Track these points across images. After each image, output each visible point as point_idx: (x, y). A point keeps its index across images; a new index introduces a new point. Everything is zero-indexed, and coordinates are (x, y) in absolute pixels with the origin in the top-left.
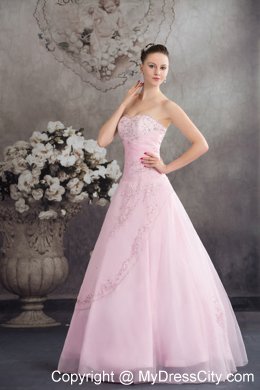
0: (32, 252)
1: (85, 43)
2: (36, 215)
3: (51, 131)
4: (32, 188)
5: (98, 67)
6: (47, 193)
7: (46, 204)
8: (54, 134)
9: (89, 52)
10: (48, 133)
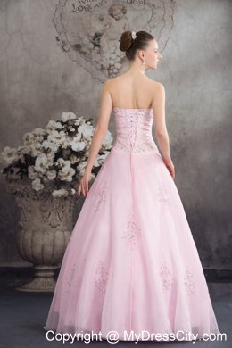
0: (46, 225)
1: (95, 45)
2: (50, 193)
3: (64, 121)
4: (47, 170)
5: (106, 66)
6: (60, 174)
7: (59, 183)
8: (67, 123)
9: (99, 53)
10: (62, 122)
